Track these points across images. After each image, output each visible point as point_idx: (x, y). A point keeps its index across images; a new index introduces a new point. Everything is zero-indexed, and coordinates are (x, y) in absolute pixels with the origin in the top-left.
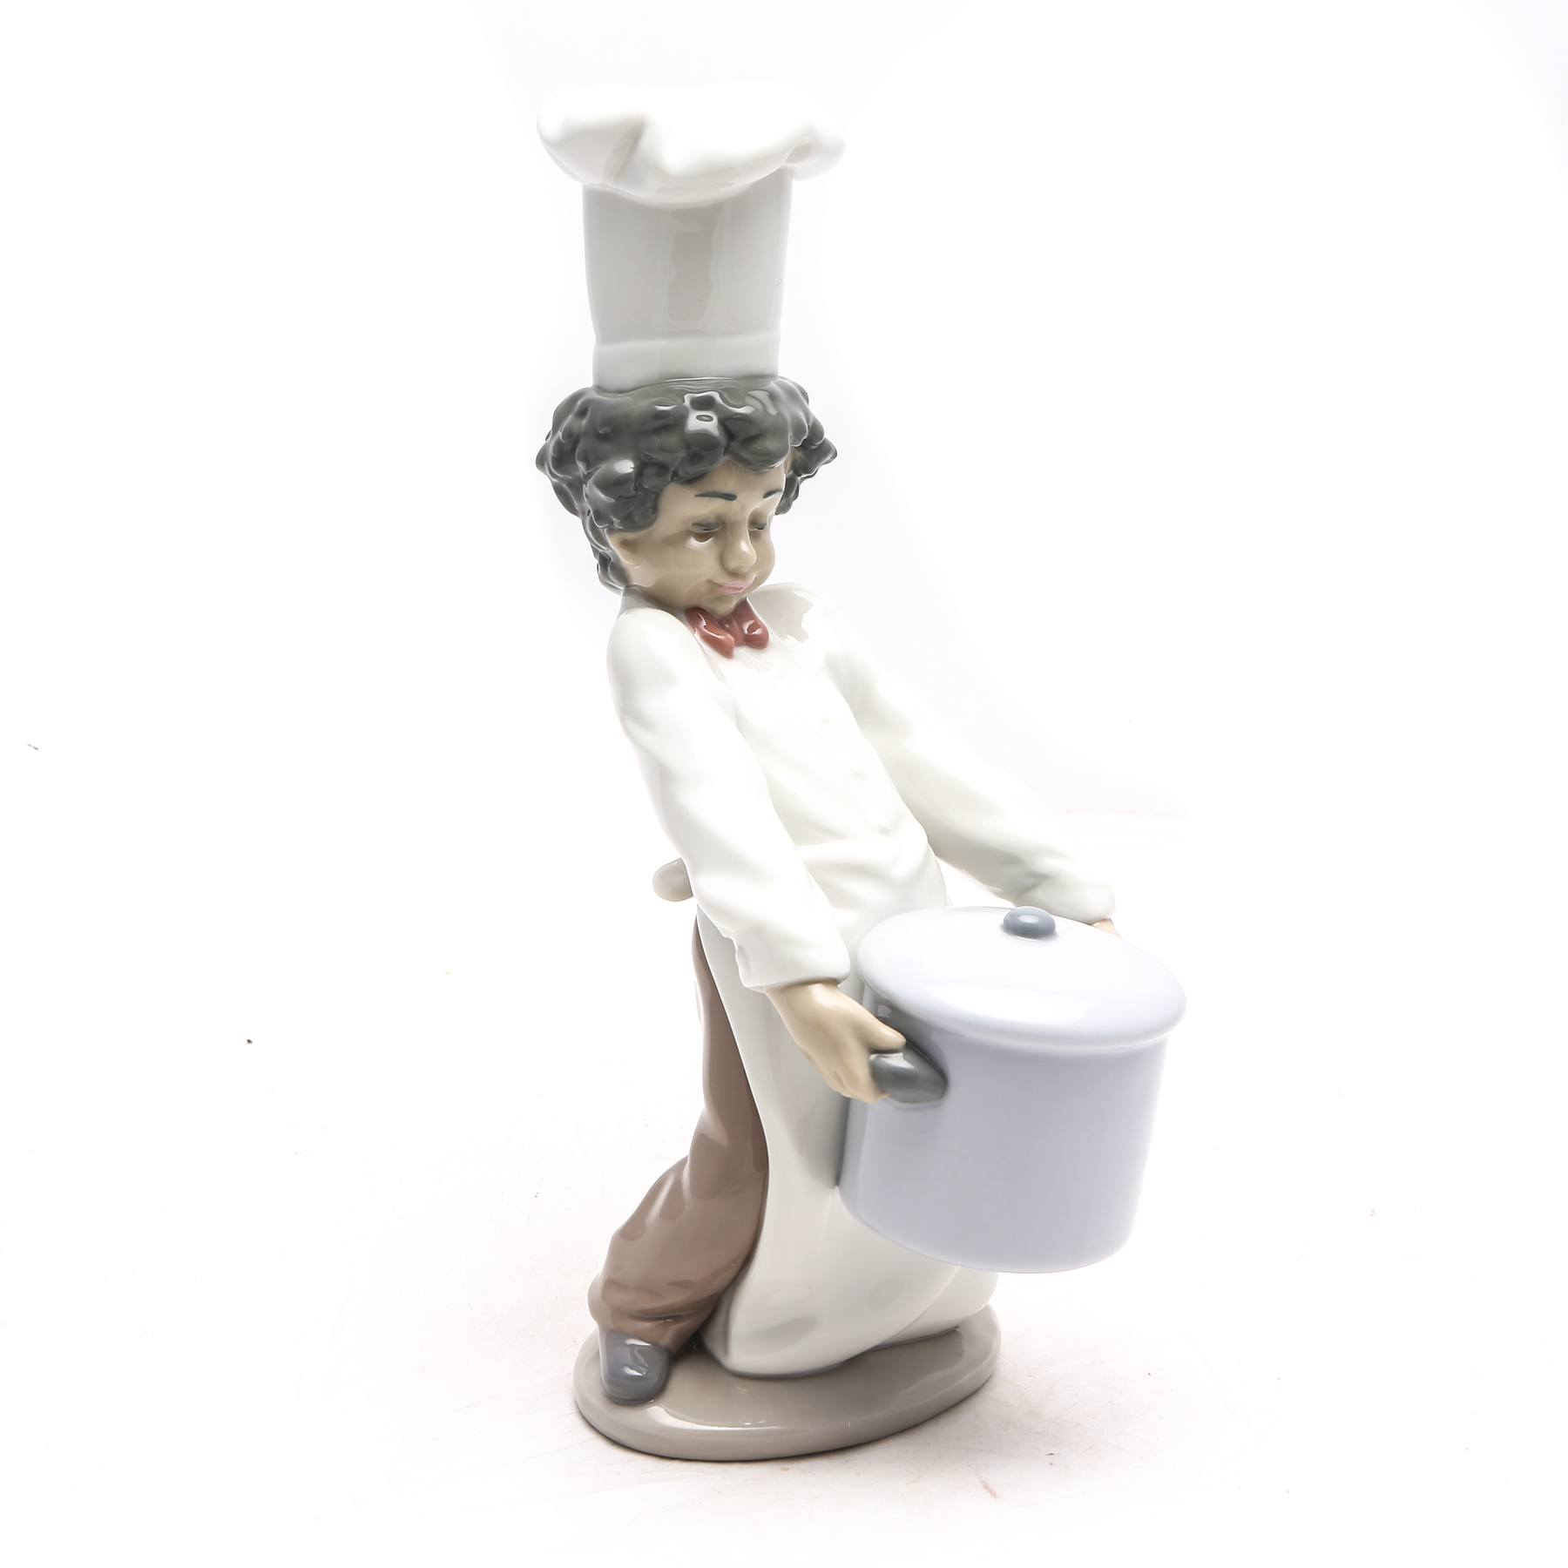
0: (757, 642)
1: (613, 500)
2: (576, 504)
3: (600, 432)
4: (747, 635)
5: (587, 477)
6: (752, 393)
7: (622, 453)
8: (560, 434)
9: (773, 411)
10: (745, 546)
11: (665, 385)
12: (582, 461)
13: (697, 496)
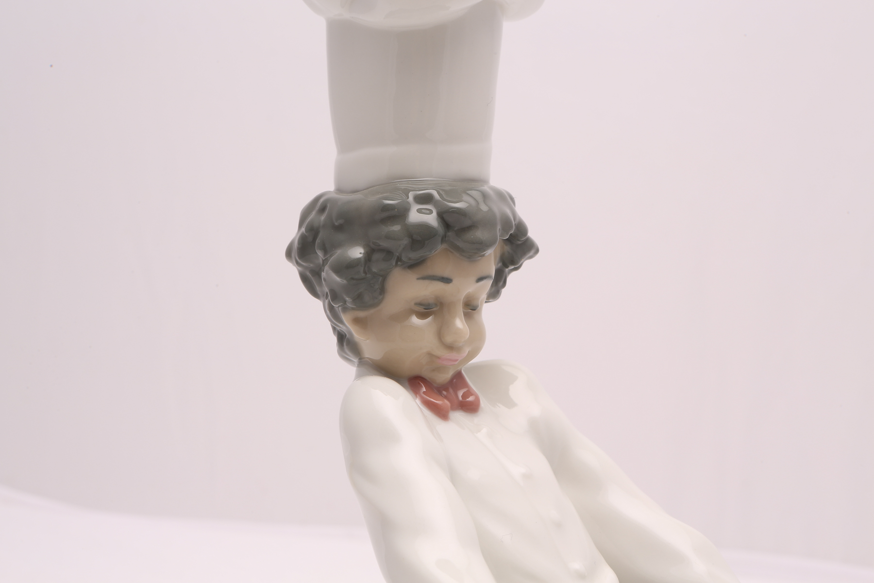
0: (470, 407)
1: (345, 282)
2: (318, 289)
3: (336, 224)
4: (461, 402)
5: (325, 262)
6: (469, 192)
7: (353, 241)
8: (303, 230)
9: (484, 208)
10: (459, 323)
11: (391, 184)
12: (320, 250)
13: (418, 279)
